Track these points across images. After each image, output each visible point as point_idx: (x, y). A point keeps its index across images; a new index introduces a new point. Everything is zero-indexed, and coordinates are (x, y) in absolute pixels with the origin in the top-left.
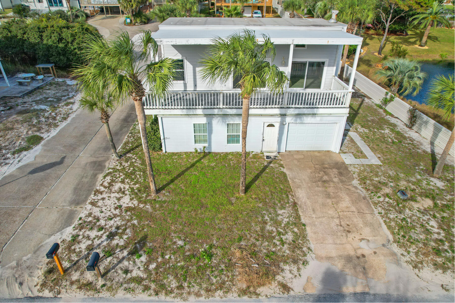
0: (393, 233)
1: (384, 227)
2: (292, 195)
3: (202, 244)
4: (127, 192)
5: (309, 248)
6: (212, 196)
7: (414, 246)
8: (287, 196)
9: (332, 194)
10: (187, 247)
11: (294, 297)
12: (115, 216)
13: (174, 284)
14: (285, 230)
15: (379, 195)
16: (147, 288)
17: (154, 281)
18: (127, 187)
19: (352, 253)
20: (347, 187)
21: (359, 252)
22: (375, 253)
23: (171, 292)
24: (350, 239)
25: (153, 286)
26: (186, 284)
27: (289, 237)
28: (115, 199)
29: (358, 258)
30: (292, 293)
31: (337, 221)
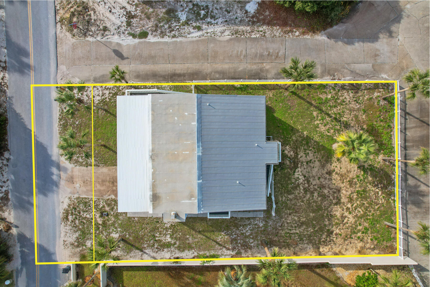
0: (83, 198)
1: (86, 197)
2: (103, 166)
3: (77, 130)
4: (103, 97)
5: (76, 166)
6: (102, 132)
7: (77, 202)
8: (103, 164)
9: (105, 183)
10: (75, 125)
11: (59, 157)
12: (89, 97)
13: (62, 123)
14: (84, 159)
15: (105, 204)
16: (60, 115)
17: (62, 117)
18: (107, 96)
19: (74, 180)
20: (110, 191)
21: (75, 183)
22: (75, 188)
23: (59, 123)
24: (80, 181)
25: (61, 117)
26: (62, 126)
27: (80, 160)
28: (98, 94)
29: (73, 181)
30: (61, 157)
31: (89, 180)
